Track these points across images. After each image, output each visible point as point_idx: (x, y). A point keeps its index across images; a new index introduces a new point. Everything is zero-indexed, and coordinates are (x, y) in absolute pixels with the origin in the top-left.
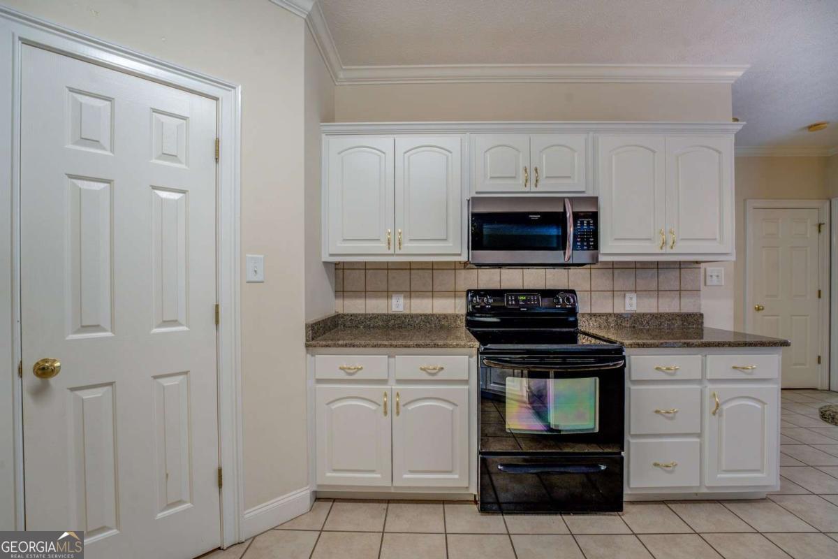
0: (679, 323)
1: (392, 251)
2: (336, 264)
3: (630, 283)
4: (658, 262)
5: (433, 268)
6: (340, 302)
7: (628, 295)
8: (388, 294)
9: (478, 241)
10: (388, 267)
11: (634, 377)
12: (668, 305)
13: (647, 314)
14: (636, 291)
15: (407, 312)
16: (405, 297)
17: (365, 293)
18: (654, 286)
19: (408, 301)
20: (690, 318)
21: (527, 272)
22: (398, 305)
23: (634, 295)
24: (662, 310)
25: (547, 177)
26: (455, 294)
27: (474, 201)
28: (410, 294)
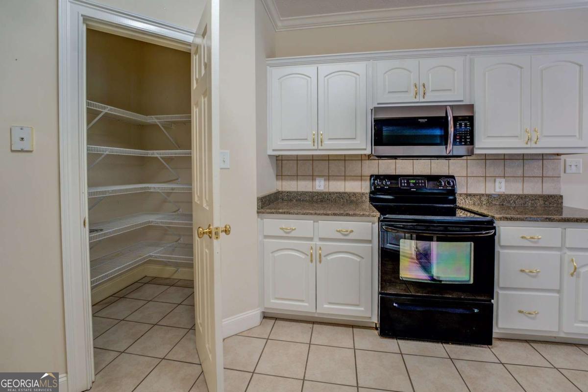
0: (542, 202)
1: (316, 147)
2: (277, 156)
3: (499, 171)
4: (523, 154)
5: (345, 159)
6: (279, 183)
7: (498, 180)
8: (313, 178)
9: (379, 139)
10: (313, 159)
11: (502, 244)
12: (532, 188)
13: (514, 195)
14: (504, 177)
15: (326, 190)
16: (325, 180)
17: (296, 177)
18: (520, 173)
19: (327, 183)
20: (551, 198)
21: (417, 162)
22: (320, 185)
23: (503, 180)
24: (526, 192)
25: (432, 91)
26: (361, 178)
27: (376, 110)
28: (328, 178)
